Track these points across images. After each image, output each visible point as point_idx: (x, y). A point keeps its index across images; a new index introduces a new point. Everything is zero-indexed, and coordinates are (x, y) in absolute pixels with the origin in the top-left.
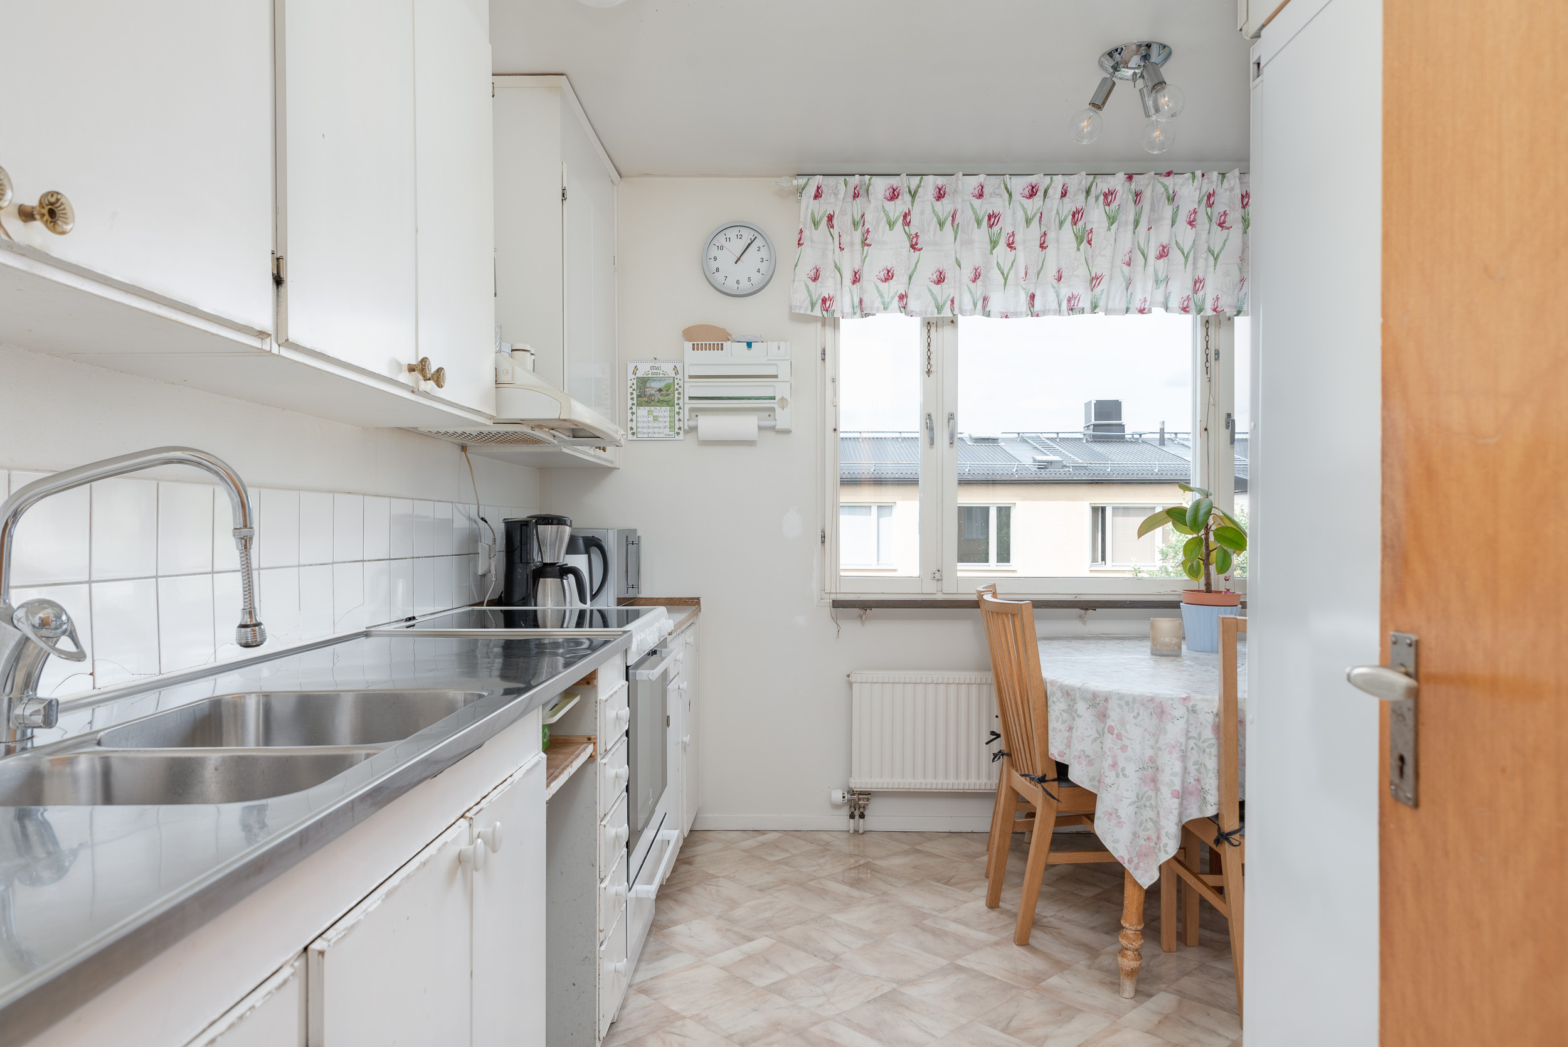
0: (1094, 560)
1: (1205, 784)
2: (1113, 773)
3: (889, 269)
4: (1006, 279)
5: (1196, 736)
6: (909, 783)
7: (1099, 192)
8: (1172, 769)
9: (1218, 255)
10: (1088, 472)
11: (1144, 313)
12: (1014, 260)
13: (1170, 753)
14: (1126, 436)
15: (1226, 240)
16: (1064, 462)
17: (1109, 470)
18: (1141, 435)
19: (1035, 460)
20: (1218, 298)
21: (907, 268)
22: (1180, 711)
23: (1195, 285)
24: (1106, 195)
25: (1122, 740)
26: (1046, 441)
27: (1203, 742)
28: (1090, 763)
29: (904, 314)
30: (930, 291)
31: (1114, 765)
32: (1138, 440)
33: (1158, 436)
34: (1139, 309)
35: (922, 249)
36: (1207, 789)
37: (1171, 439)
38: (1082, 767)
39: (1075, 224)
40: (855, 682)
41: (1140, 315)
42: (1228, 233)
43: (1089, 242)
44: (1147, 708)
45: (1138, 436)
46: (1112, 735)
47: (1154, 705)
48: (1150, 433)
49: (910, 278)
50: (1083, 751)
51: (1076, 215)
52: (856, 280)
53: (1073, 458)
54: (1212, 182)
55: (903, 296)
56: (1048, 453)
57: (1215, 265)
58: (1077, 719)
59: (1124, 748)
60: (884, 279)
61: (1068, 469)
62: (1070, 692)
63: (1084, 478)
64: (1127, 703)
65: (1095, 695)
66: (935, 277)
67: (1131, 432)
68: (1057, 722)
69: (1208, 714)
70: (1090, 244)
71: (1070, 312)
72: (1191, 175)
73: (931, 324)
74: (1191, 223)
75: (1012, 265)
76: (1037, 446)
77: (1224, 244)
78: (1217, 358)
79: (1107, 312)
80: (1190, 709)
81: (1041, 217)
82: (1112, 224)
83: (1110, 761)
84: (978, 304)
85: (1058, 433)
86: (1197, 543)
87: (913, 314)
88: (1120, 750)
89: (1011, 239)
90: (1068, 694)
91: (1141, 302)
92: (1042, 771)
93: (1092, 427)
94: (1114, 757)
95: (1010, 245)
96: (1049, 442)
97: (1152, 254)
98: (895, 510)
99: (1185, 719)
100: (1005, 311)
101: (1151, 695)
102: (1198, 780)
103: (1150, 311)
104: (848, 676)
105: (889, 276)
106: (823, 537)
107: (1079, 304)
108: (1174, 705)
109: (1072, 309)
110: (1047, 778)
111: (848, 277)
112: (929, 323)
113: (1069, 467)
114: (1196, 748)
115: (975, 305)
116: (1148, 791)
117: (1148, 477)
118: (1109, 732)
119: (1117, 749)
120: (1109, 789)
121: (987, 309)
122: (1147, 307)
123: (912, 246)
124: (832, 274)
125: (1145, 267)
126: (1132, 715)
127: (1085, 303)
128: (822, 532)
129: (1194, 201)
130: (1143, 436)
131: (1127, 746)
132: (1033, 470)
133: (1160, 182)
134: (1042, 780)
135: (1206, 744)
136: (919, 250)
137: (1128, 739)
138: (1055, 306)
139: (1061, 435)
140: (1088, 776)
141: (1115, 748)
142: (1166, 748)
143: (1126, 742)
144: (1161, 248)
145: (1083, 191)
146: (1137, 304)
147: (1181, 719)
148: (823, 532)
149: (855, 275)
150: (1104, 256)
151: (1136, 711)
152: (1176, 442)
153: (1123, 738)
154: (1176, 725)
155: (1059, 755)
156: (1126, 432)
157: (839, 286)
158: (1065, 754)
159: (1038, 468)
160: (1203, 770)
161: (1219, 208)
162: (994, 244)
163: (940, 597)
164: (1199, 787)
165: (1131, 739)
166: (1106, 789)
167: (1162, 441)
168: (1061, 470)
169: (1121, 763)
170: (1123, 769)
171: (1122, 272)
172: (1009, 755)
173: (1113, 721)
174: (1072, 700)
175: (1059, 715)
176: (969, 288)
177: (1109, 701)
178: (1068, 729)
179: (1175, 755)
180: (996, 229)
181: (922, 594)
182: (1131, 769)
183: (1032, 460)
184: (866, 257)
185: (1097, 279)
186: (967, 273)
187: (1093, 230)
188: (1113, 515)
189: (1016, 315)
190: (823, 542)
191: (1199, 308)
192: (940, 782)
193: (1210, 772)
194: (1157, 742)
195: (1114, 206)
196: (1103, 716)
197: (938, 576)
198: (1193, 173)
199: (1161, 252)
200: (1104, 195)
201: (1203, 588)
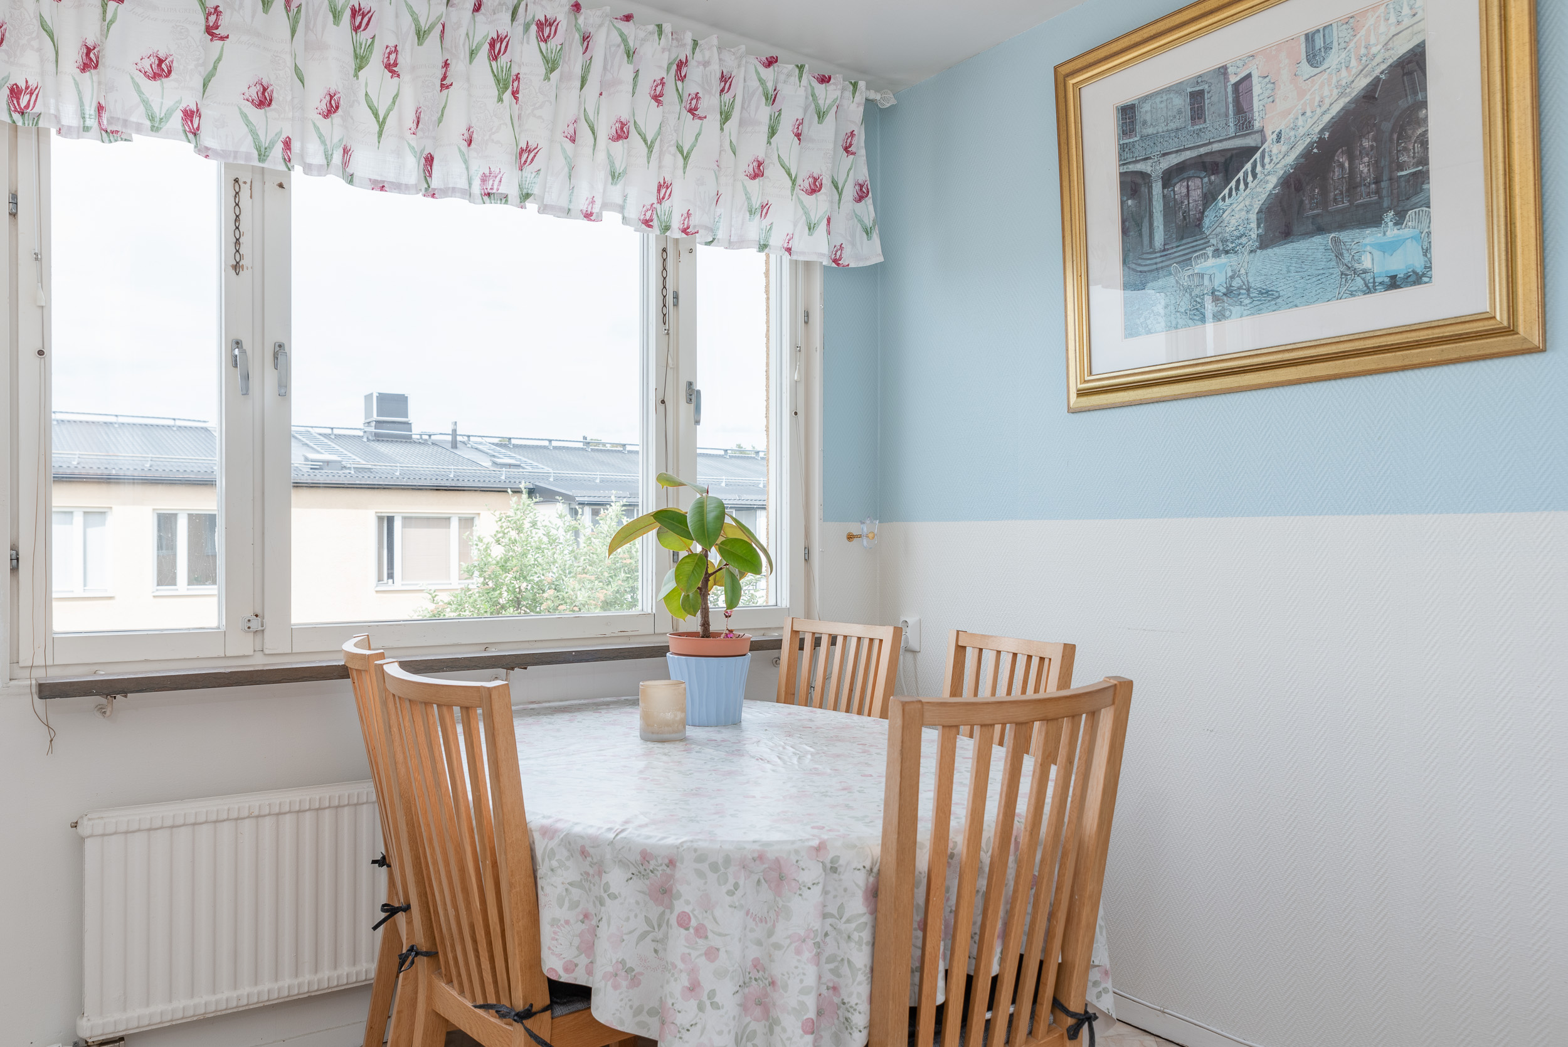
0: (380, 579)
1: (850, 995)
2: (693, 1004)
3: (162, 55)
4: (382, 125)
5: (835, 912)
6: (206, 1004)
7: (530, 17)
8: (802, 981)
9: (689, 153)
10: (372, 476)
11: (591, 220)
12: (397, 95)
13: (798, 952)
14: (413, 436)
15: (699, 134)
16: (343, 463)
17: (398, 474)
18: (430, 436)
19: (306, 459)
20: (689, 215)
21: (201, 61)
22: (812, 873)
23: (659, 191)
24: (540, 26)
25: (706, 937)
26: (319, 436)
27: (848, 921)
28: (635, 981)
29: (192, 146)
30: (245, 117)
31: (693, 988)
32: (426, 442)
33: (449, 438)
34: (584, 212)
35: (227, 37)
36: (853, 1003)
37: (464, 443)
38: (620, 994)
39: (495, 58)
40: (91, 836)
41: (586, 222)
42: (702, 125)
43: (515, 93)
44: (751, 872)
45: (427, 437)
46: (687, 929)
47: (766, 866)
48: (441, 434)
49: (205, 86)
50: (623, 962)
51: (497, 46)
52: (90, 61)
53: (353, 459)
54: (684, 45)
55: (192, 112)
56: (322, 451)
57: (685, 167)
58: (608, 901)
59: (711, 954)
60: (150, 73)
61: (348, 471)
62: (591, 851)
63: (368, 483)
64: (714, 867)
65: (646, 856)
66: (253, 93)
67: (419, 432)
68: (561, 906)
69: (858, 872)
70: (516, 98)
71: (486, 198)
72: (656, 28)
73: (241, 183)
74: (657, 98)
75: (394, 102)
76: (308, 442)
77: (696, 139)
78: (676, 305)
79: (544, 209)
80: (829, 865)
81: (443, 32)
82: (552, 70)
83: (685, 981)
84: (335, 156)
85: (332, 429)
86: (696, 563)
87: (209, 153)
88: (704, 958)
89: (393, 57)
90: (584, 853)
91: (587, 202)
92: (525, 998)
93: (373, 424)
94: (693, 972)
95: (391, 67)
96: (322, 438)
97: (605, 130)
98: (110, 518)
99: (820, 886)
100: (379, 178)
101: (756, 847)
102: (835, 989)
103: (599, 219)
104: (75, 825)
105: (161, 70)
106: (15, 559)
107: (501, 188)
108: (801, 864)
109: (489, 194)
110: (534, 1010)
111: (72, 56)
112: (236, 181)
113: (349, 468)
114: (832, 933)
115: (328, 158)
116: (750, 1022)
117: (443, 483)
118: (680, 925)
119: (698, 957)
120: (686, 1035)
121: (350, 170)
122: (596, 210)
123: (210, 31)
124: (35, 44)
125: (594, 149)
126: (724, 889)
127: (509, 185)
128: (12, 549)
129: (660, 67)
130: (433, 437)
131: (718, 950)
132: (305, 470)
133: (615, 27)
134: (525, 1015)
135: (853, 925)
136: (223, 38)
137: (720, 935)
138: (462, 183)
139: (336, 431)
140: (631, 1007)
141: (694, 954)
142: (791, 943)
143: (715, 941)
144: (618, 125)
145: (507, 9)
146: (582, 204)
147: (814, 888)
148: (14, 548)
149: (88, 54)
150: (540, 117)
151: (731, 881)
152: (468, 445)
153: (710, 935)
154: (806, 899)
155: (566, 970)
156: (414, 432)
157: (51, 66)
158: (576, 965)
159: (311, 469)
160: (845, 970)
161: (691, 87)
162: (361, 61)
163: (259, 663)
164: (836, 1000)
165: (726, 935)
166: (678, 1035)
167: (454, 444)
168: (341, 472)
169: (707, 981)
170: (712, 994)
171: (564, 150)
172: (432, 955)
173: (688, 903)
174: (592, 865)
175: (564, 893)
176: (317, 128)
177: (678, 864)
178: (581, 917)
179: (807, 955)
180: (364, 36)
181: (225, 657)
182: (727, 994)
183: (303, 459)
184: (112, 22)
185: (530, 152)
186: (316, 101)
187: (520, 76)
188: (404, 526)
189: (399, 187)
190: (15, 569)
191: (664, 224)
192: (266, 989)
193: (860, 973)
194: (770, 933)
195: (554, 43)
196: (664, 893)
197: (255, 624)
198: (660, 27)
199: (619, 132)
200: (537, 24)
201: (699, 629)
